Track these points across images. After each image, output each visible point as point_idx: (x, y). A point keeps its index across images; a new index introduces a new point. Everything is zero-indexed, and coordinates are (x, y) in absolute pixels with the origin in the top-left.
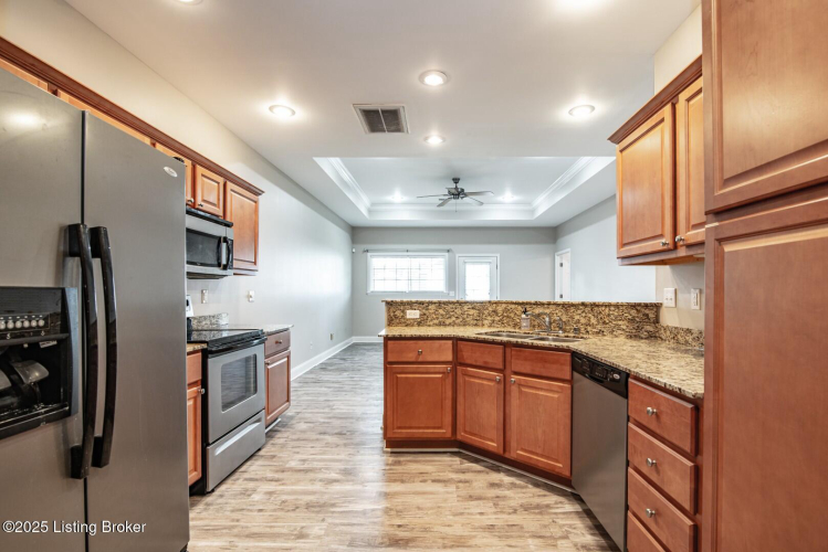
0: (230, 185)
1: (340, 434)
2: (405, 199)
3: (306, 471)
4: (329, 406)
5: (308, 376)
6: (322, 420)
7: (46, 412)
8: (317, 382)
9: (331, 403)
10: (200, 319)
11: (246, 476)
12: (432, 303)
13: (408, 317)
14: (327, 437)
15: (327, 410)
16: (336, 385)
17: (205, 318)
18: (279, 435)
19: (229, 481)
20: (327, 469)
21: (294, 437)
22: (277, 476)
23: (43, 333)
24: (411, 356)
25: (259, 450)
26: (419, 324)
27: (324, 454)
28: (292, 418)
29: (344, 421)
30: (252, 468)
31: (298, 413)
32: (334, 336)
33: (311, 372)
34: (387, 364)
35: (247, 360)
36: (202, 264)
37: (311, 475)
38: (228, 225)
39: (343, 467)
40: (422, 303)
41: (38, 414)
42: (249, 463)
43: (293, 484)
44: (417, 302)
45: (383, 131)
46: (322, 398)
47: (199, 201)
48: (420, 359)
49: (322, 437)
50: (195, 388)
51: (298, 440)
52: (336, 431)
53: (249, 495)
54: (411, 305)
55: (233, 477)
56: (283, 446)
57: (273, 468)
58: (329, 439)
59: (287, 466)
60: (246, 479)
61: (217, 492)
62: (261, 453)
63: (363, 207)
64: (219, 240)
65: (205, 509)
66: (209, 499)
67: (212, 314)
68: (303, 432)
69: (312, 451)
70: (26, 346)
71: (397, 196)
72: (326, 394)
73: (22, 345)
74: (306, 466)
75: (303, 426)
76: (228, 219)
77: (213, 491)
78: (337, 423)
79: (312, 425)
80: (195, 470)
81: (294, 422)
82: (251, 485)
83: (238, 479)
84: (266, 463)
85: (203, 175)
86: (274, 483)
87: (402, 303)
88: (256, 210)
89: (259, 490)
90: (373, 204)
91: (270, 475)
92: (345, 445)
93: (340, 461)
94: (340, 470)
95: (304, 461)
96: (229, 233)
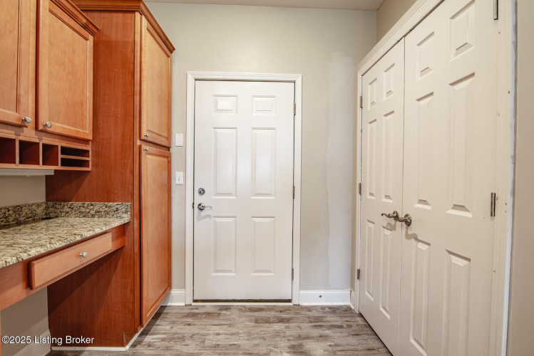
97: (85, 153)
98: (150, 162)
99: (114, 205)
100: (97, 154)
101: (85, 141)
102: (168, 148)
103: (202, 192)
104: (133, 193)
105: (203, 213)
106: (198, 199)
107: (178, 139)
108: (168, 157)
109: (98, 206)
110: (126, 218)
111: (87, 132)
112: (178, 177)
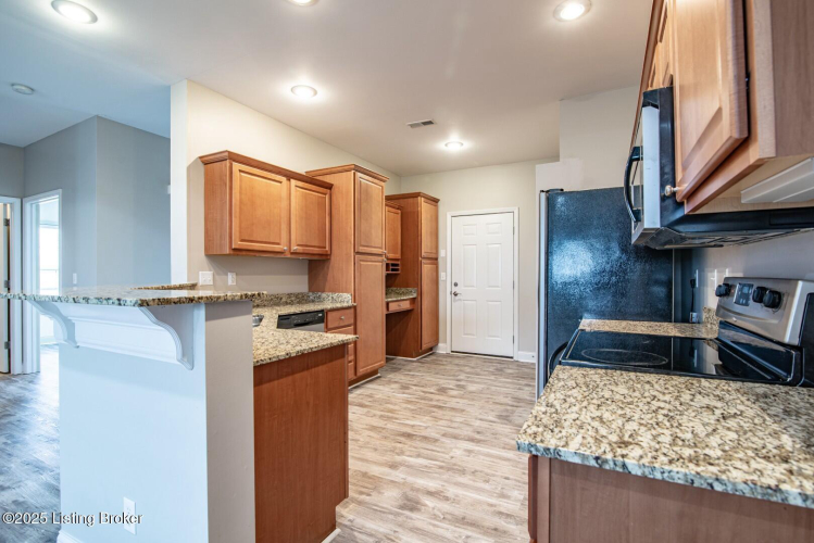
3: (464, 522)
20: (435, 517)
22: (503, 523)
39: (414, 516)
74: (465, 533)
97: (397, 265)
98: (426, 268)
99: (410, 289)
100: (403, 265)
101: (398, 260)
102: (437, 259)
103: (456, 285)
104: (418, 284)
105: (457, 298)
106: (455, 289)
107: (442, 253)
108: (437, 265)
109: (403, 290)
110: (415, 295)
111: (398, 256)
112: (442, 276)
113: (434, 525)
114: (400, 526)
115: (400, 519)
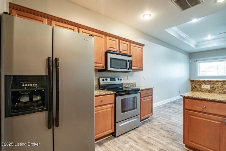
0: (132, 44)
1: (168, 131)
2: (213, 37)
3: (147, 143)
4: (169, 118)
5: (167, 104)
6: (164, 123)
7: (38, 109)
8: (169, 107)
9: (170, 117)
10: (127, 84)
11: (129, 135)
12: (218, 81)
13: (203, 87)
14: (162, 131)
15: (167, 119)
16: (176, 110)
17: (128, 84)
18: (147, 124)
19: (124, 135)
20: (155, 145)
21: (151, 126)
22: (137, 140)
23: (37, 88)
24: (199, 108)
25: (138, 127)
26: (210, 92)
27: (157, 138)
28: (154, 119)
29: (173, 126)
30: (133, 133)
31: (157, 117)
32: (180, 92)
33: (169, 103)
34: (185, 109)
35: (134, 97)
36: (120, 68)
37: (148, 145)
38: (131, 56)
39: (162, 148)
40: (212, 81)
41: (35, 109)
42: (132, 131)
43: (140, 146)
44: (208, 81)
45: (189, 7)
46: (168, 114)
47: (121, 50)
48: (205, 111)
49: (160, 130)
50: (112, 105)
51: (152, 128)
52: (167, 130)
53: (126, 144)
54: (204, 82)
55: (125, 134)
56: (146, 129)
57: (138, 136)
58: (162, 132)
59: (143, 137)
60: (128, 137)
61: (118, 138)
62: (138, 129)
63: (192, 44)
64: (127, 61)
65: (113, 142)
66: (116, 139)
67: (130, 83)
68: (155, 125)
69: (154, 135)
70: (36, 90)
71: (209, 37)
72: (170, 113)
73: (35, 90)
74: (148, 140)
75: (156, 123)
76: (131, 55)
77: (118, 137)
78: (169, 126)
79: (159, 124)
80: (112, 129)
81: (154, 120)
82: (128, 140)
83: (126, 136)
84: (137, 133)
85: (122, 43)
86: (135, 143)
87: (199, 81)
88: (142, 51)
89: (129, 143)
90: (197, 43)
91: (135, 138)
92: (168, 137)
93: (162, 144)
94: (160, 149)
95: (149, 138)
96: (130, 59)
113: (156, 144)
114: (166, 146)
115: (166, 148)
